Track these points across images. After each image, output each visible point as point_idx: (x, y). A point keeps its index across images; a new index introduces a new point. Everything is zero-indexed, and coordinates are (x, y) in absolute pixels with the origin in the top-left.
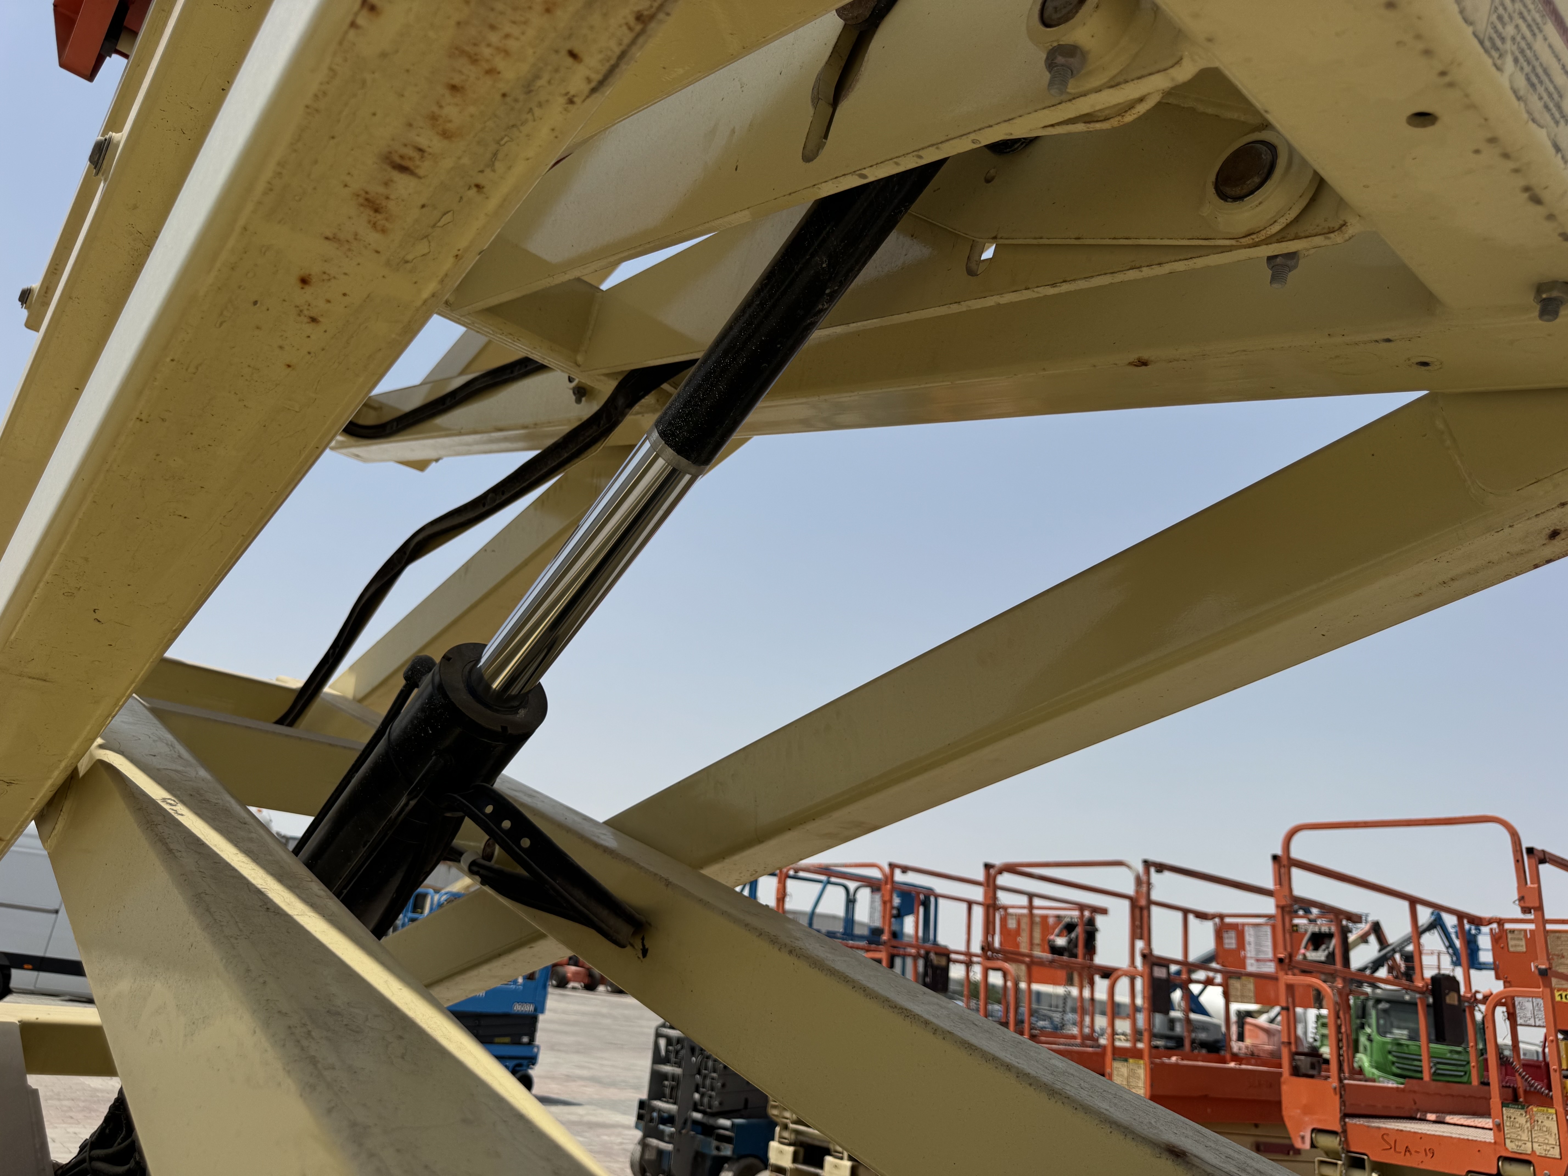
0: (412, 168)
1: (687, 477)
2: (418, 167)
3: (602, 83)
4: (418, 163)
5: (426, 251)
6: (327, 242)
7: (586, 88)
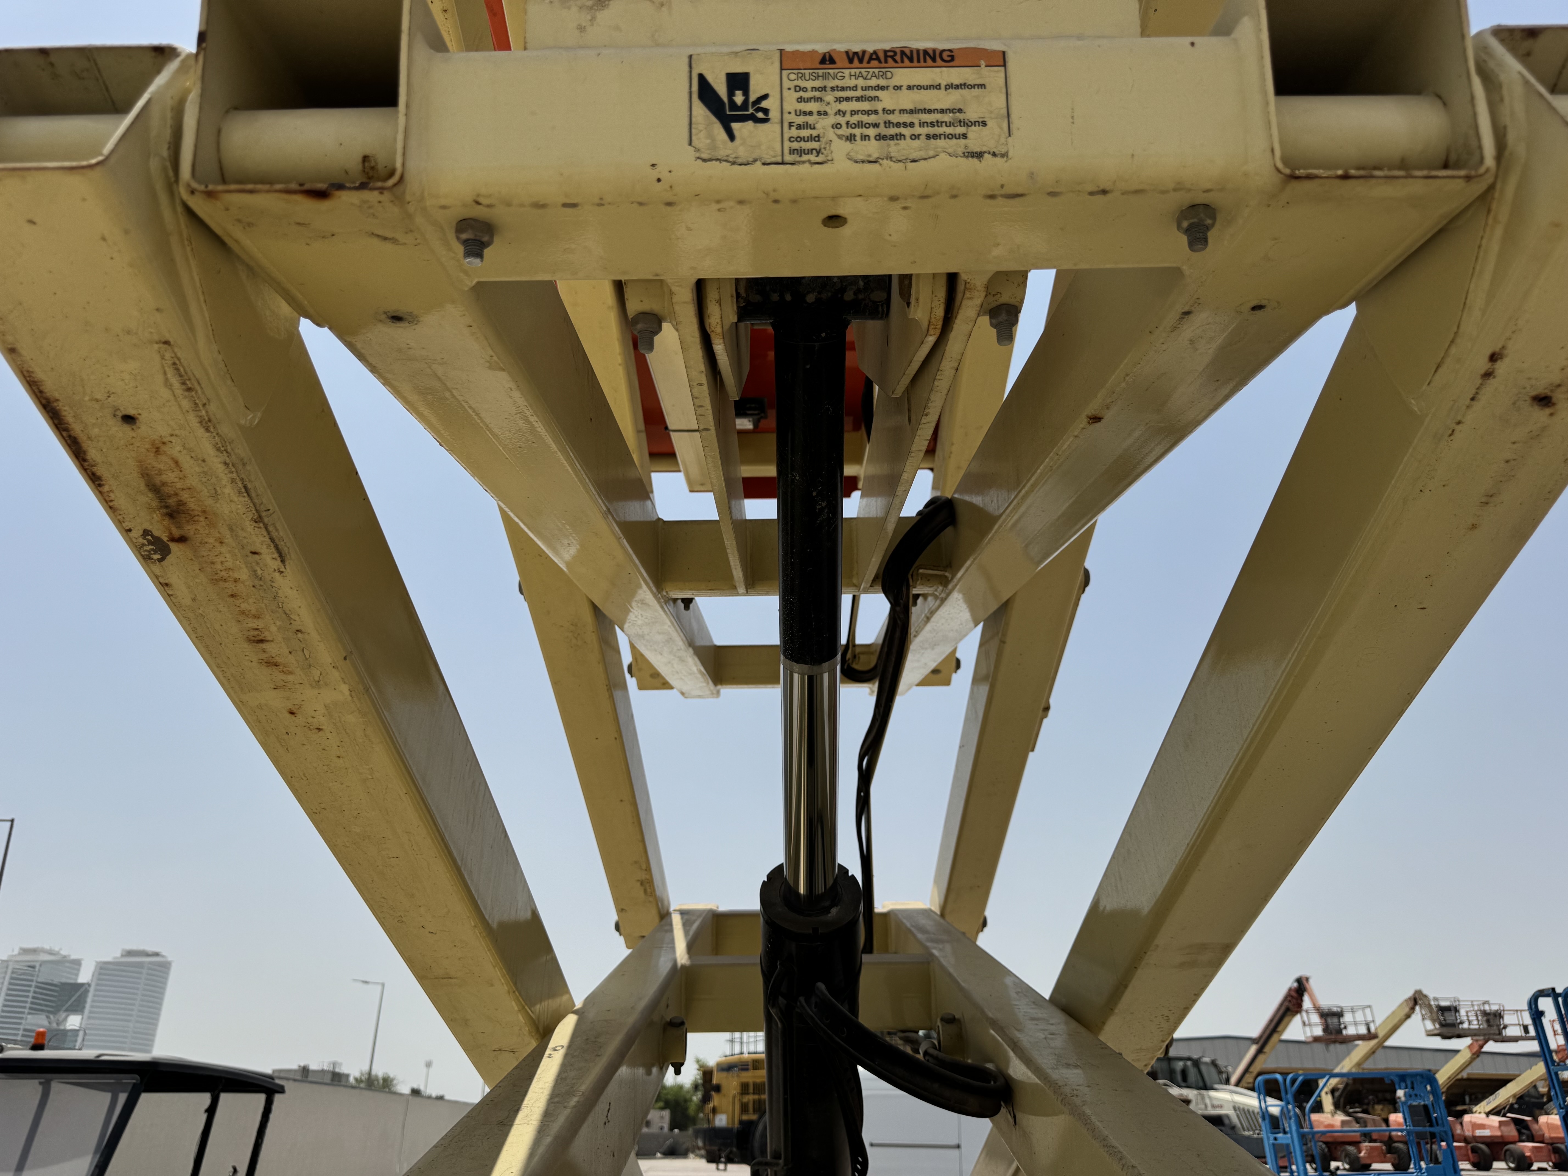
0: (264, 639)
1: (826, 676)
2: (265, 637)
3: (281, 555)
4: (263, 635)
5: (319, 672)
6: (276, 690)
7: (279, 562)
